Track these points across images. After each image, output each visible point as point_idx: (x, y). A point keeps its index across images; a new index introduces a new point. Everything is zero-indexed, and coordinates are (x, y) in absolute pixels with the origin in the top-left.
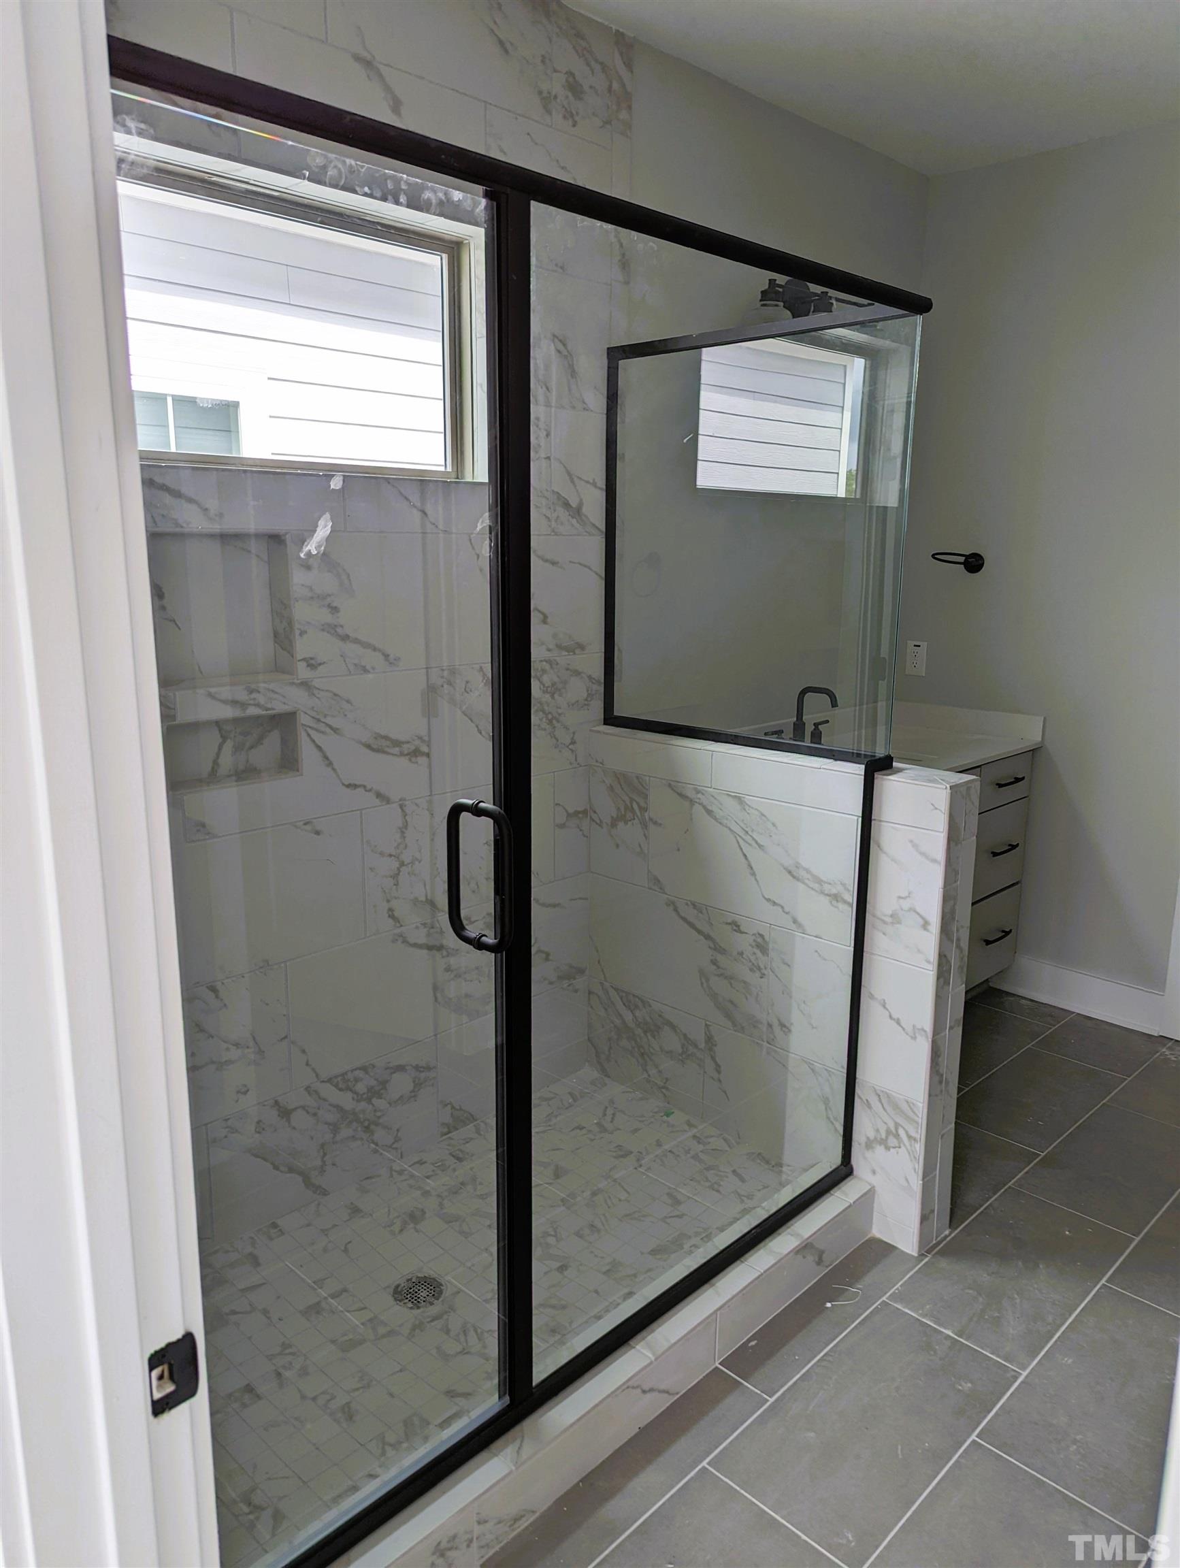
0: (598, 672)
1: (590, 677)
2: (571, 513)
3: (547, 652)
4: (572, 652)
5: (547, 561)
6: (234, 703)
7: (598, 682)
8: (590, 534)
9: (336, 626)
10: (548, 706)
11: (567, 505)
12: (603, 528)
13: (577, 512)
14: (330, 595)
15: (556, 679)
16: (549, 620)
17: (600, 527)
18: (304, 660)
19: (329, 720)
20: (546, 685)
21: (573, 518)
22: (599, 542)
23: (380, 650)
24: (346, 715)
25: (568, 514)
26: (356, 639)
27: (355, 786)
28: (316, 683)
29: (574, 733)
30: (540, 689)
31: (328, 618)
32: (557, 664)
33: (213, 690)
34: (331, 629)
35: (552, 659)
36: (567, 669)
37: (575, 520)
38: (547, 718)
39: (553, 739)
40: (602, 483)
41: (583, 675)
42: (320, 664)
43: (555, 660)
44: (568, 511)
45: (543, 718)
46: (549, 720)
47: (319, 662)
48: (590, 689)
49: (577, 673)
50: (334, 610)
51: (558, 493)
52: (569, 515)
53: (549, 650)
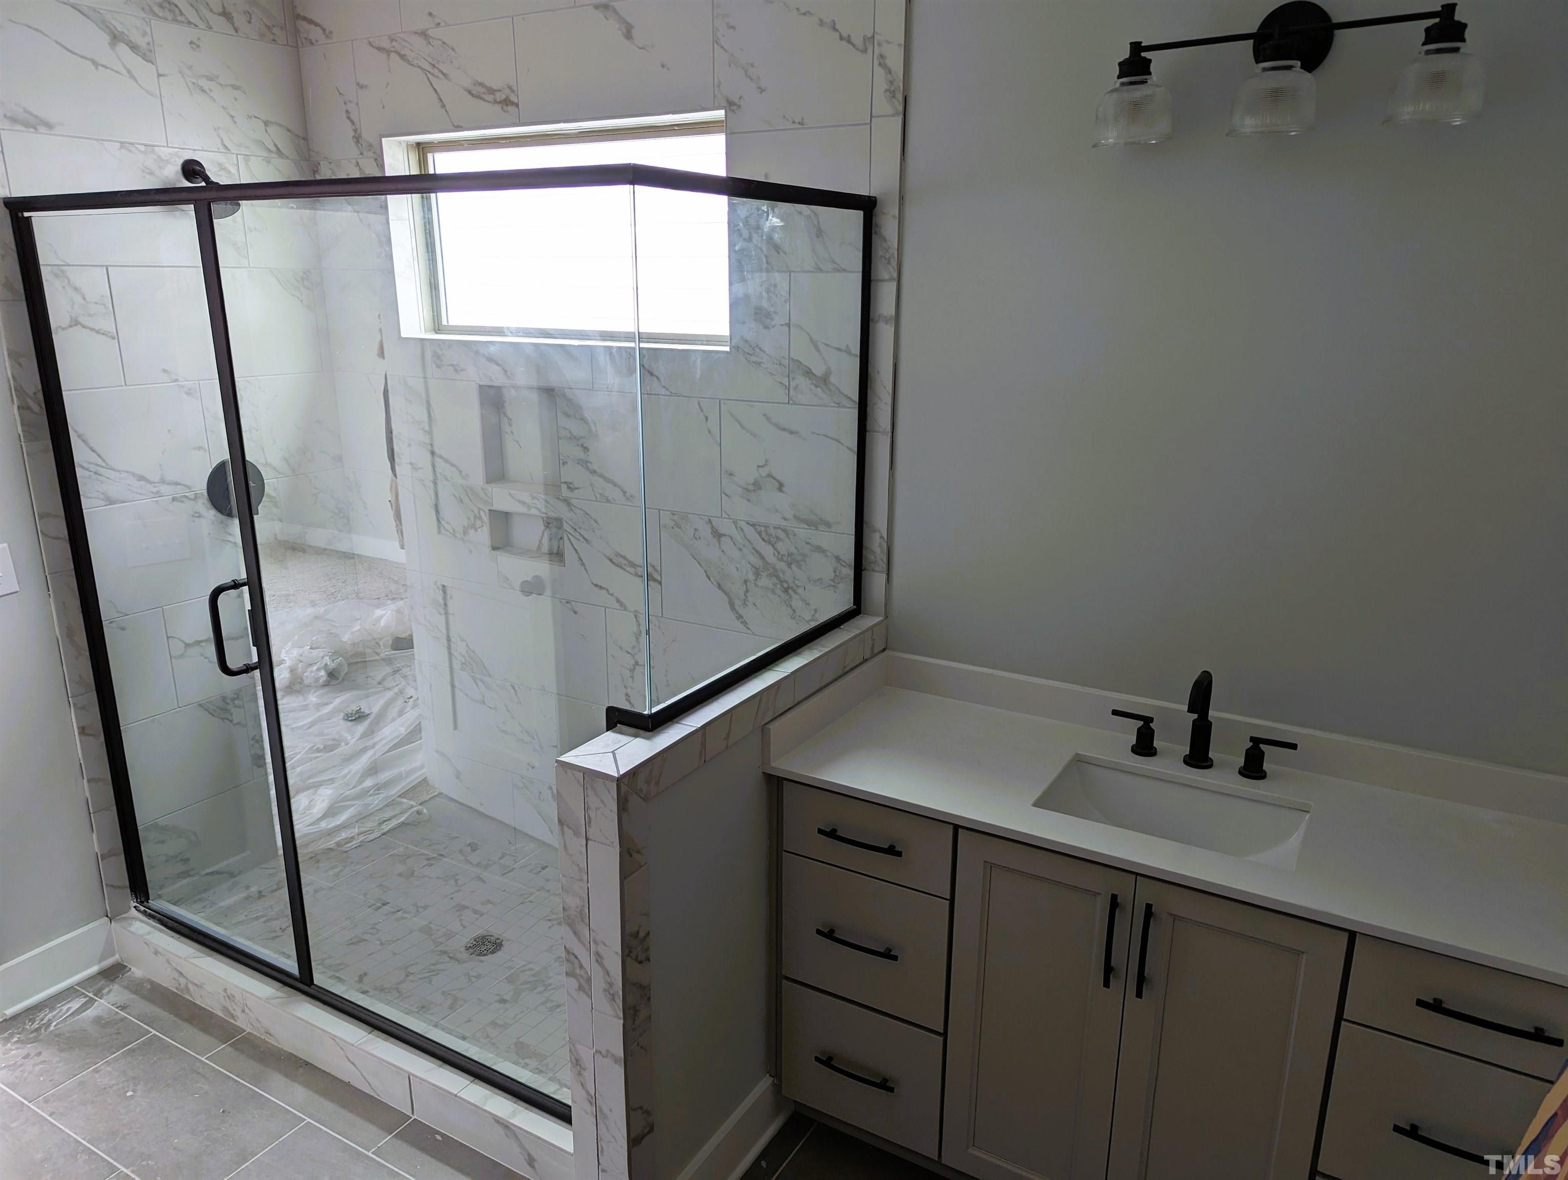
0: (849, 555)
1: (838, 559)
2: (814, 382)
3: (782, 521)
4: (814, 526)
5: (784, 429)
6: (524, 503)
7: (849, 566)
8: (839, 405)
9: (587, 462)
10: (784, 574)
11: (808, 373)
12: (856, 398)
13: (824, 381)
14: (582, 438)
15: (793, 550)
16: (784, 489)
17: (853, 398)
18: (566, 483)
19: (582, 532)
20: (781, 553)
21: (816, 386)
22: (853, 414)
23: (619, 487)
24: (594, 531)
25: (811, 382)
26: (601, 474)
27: (601, 588)
28: (573, 502)
29: (816, 610)
30: (774, 555)
31: (580, 454)
32: (795, 535)
33: (512, 492)
34: (584, 463)
35: (788, 529)
36: (808, 543)
37: (819, 389)
38: (782, 586)
39: (789, 609)
40: (856, 349)
41: (828, 554)
42: (576, 488)
43: (793, 531)
44: (810, 379)
45: (776, 584)
46: (785, 588)
47: (575, 487)
48: (838, 571)
49: (819, 549)
50: (586, 449)
51: (798, 361)
52: (812, 384)
53: (785, 519)
